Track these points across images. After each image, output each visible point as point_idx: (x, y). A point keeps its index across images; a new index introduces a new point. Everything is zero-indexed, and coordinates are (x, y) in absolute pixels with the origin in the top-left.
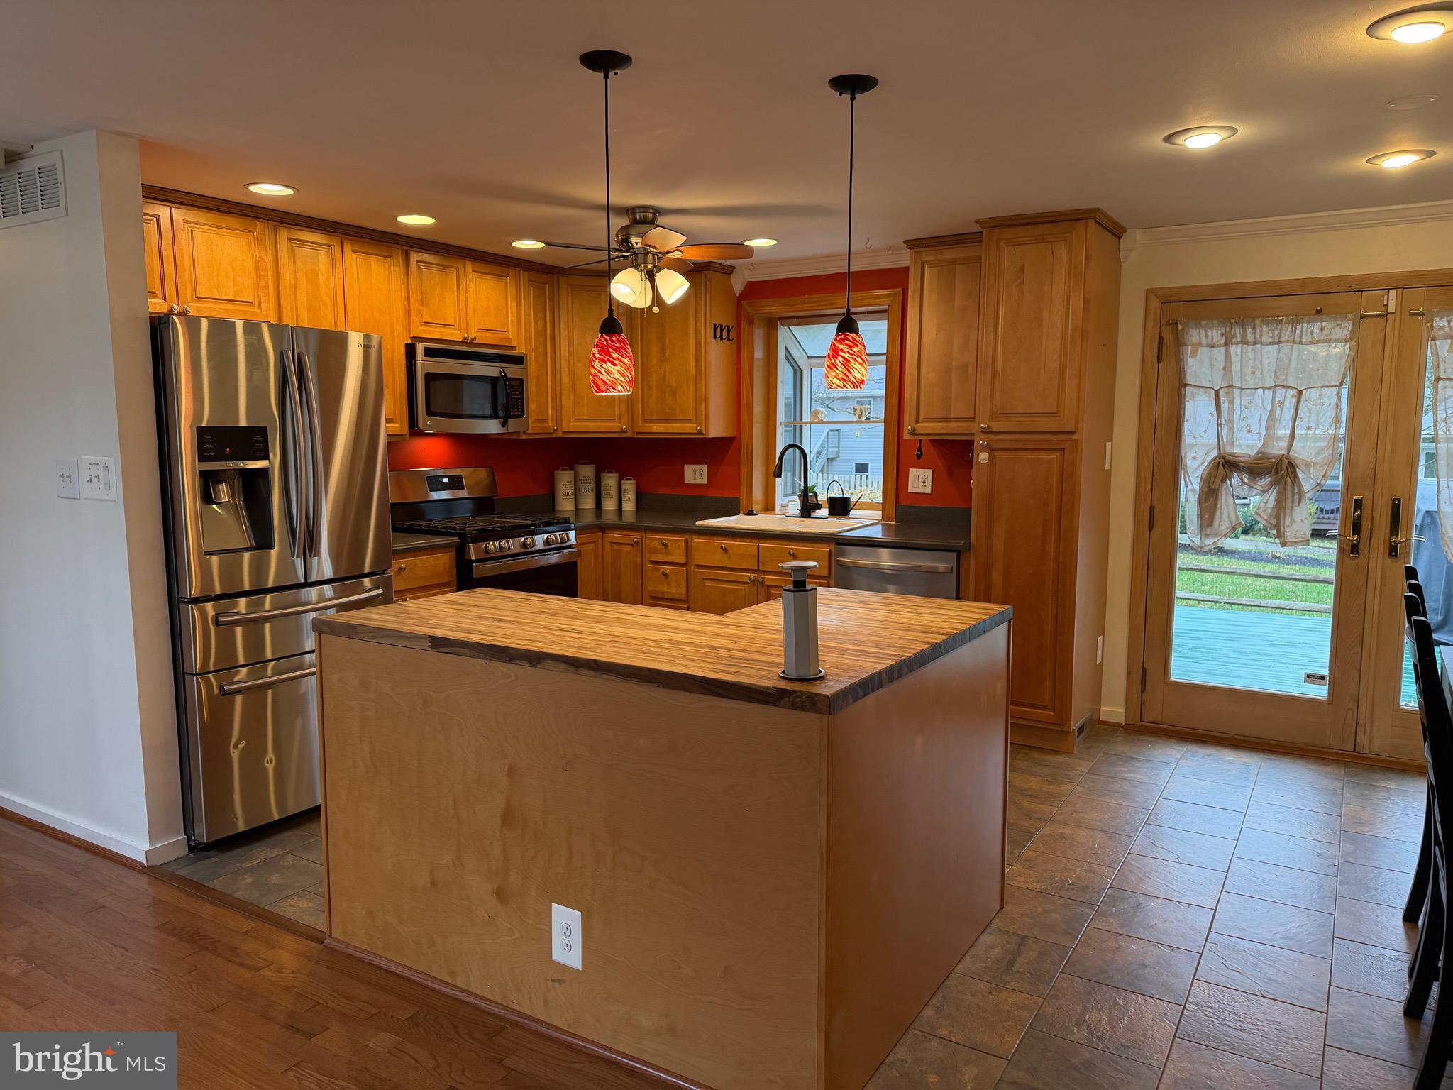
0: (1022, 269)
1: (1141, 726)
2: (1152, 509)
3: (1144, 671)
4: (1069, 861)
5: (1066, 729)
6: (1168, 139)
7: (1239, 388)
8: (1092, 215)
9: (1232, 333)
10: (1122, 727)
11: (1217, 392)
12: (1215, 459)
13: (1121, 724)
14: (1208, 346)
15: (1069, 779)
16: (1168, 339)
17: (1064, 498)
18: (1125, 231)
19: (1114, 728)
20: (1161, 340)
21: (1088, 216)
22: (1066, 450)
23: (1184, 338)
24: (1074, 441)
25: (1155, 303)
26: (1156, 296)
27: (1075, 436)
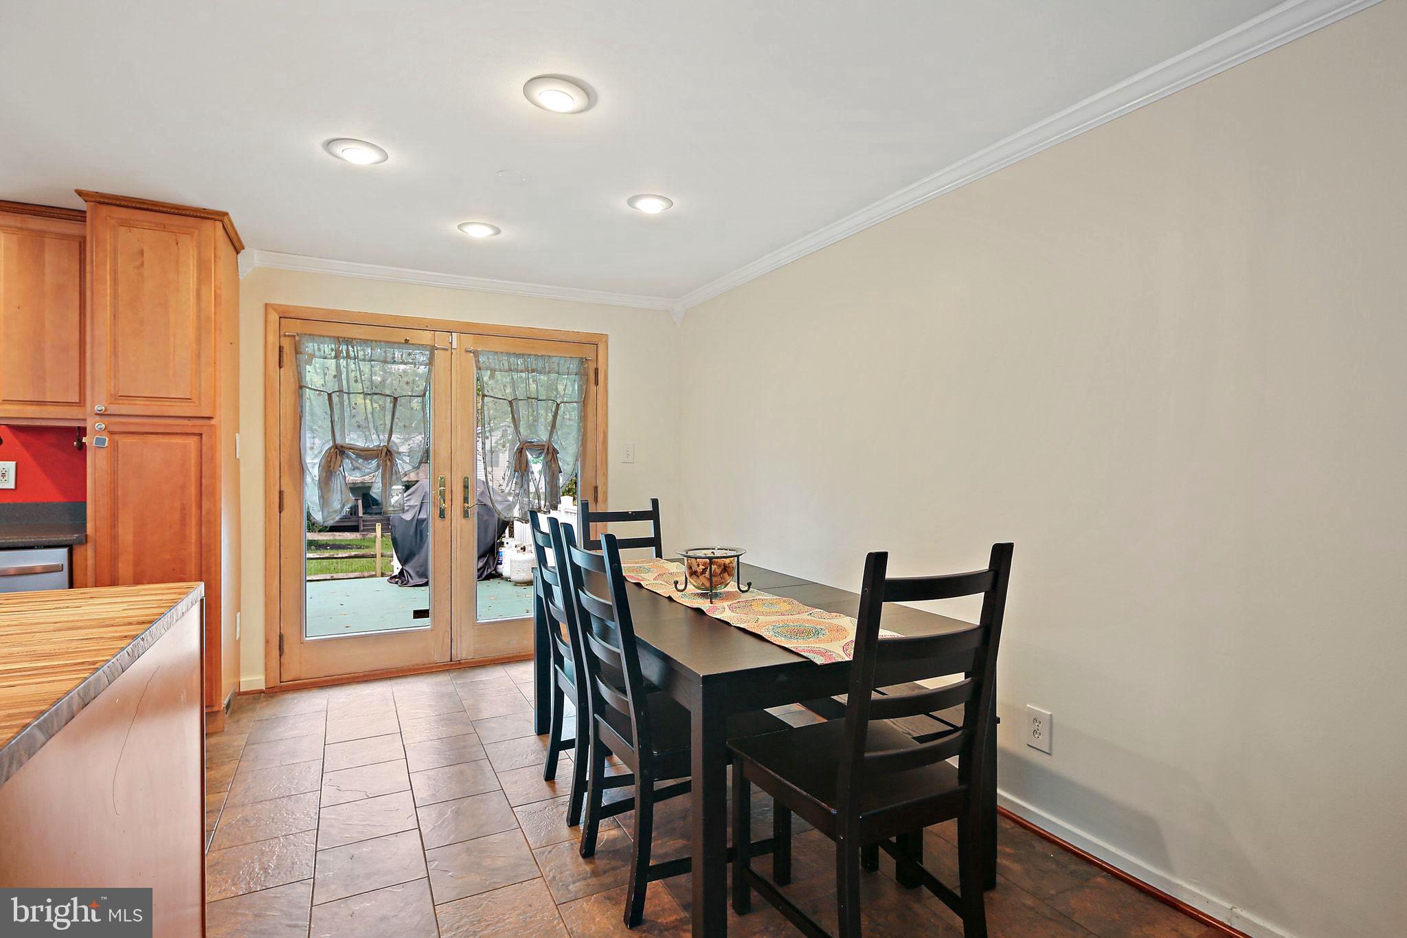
0: (142, 253)
1: (281, 687)
2: (281, 493)
3: (281, 637)
4: (262, 844)
5: (216, 709)
6: (329, 144)
7: (347, 393)
8: (221, 218)
9: (341, 349)
10: (264, 693)
11: (330, 395)
12: (330, 449)
13: (262, 690)
14: (320, 357)
15: (228, 758)
16: (288, 349)
17: (203, 481)
18: (244, 249)
19: (257, 696)
20: (281, 349)
21: (217, 218)
22: (203, 436)
23: (300, 348)
24: (212, 426)
25: (274, 317)
26: (274, 310)
27: (213, 422)
